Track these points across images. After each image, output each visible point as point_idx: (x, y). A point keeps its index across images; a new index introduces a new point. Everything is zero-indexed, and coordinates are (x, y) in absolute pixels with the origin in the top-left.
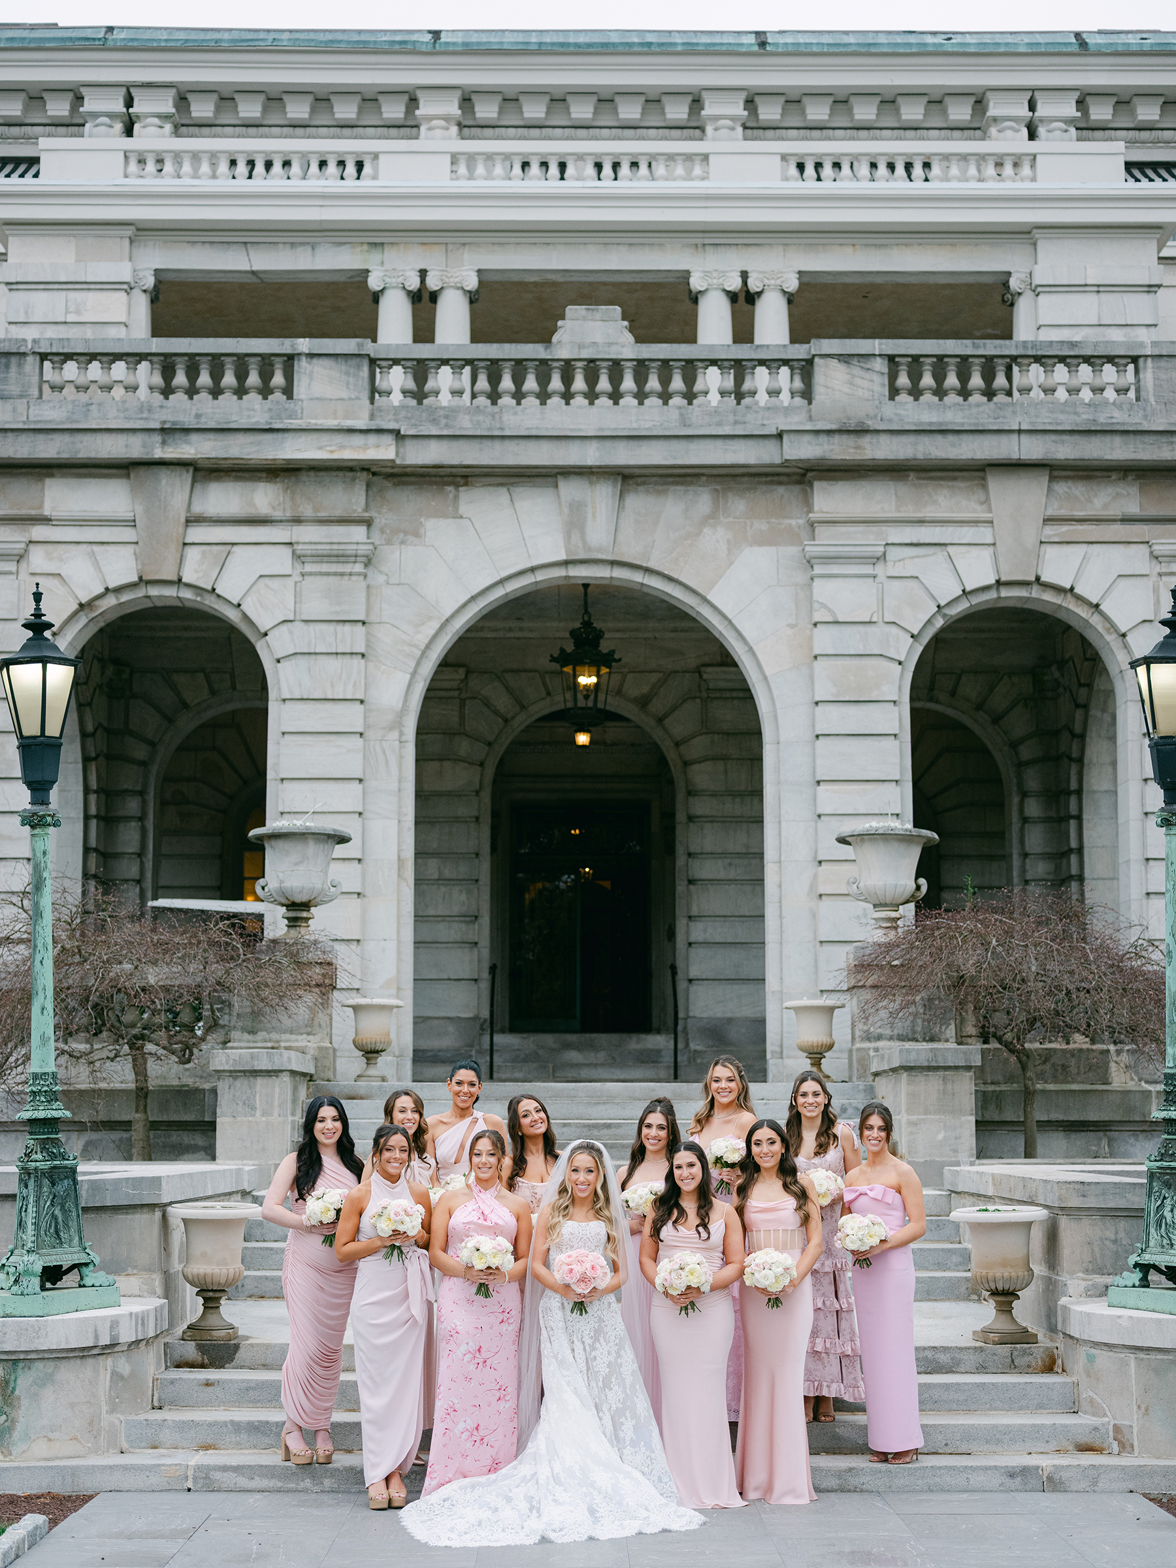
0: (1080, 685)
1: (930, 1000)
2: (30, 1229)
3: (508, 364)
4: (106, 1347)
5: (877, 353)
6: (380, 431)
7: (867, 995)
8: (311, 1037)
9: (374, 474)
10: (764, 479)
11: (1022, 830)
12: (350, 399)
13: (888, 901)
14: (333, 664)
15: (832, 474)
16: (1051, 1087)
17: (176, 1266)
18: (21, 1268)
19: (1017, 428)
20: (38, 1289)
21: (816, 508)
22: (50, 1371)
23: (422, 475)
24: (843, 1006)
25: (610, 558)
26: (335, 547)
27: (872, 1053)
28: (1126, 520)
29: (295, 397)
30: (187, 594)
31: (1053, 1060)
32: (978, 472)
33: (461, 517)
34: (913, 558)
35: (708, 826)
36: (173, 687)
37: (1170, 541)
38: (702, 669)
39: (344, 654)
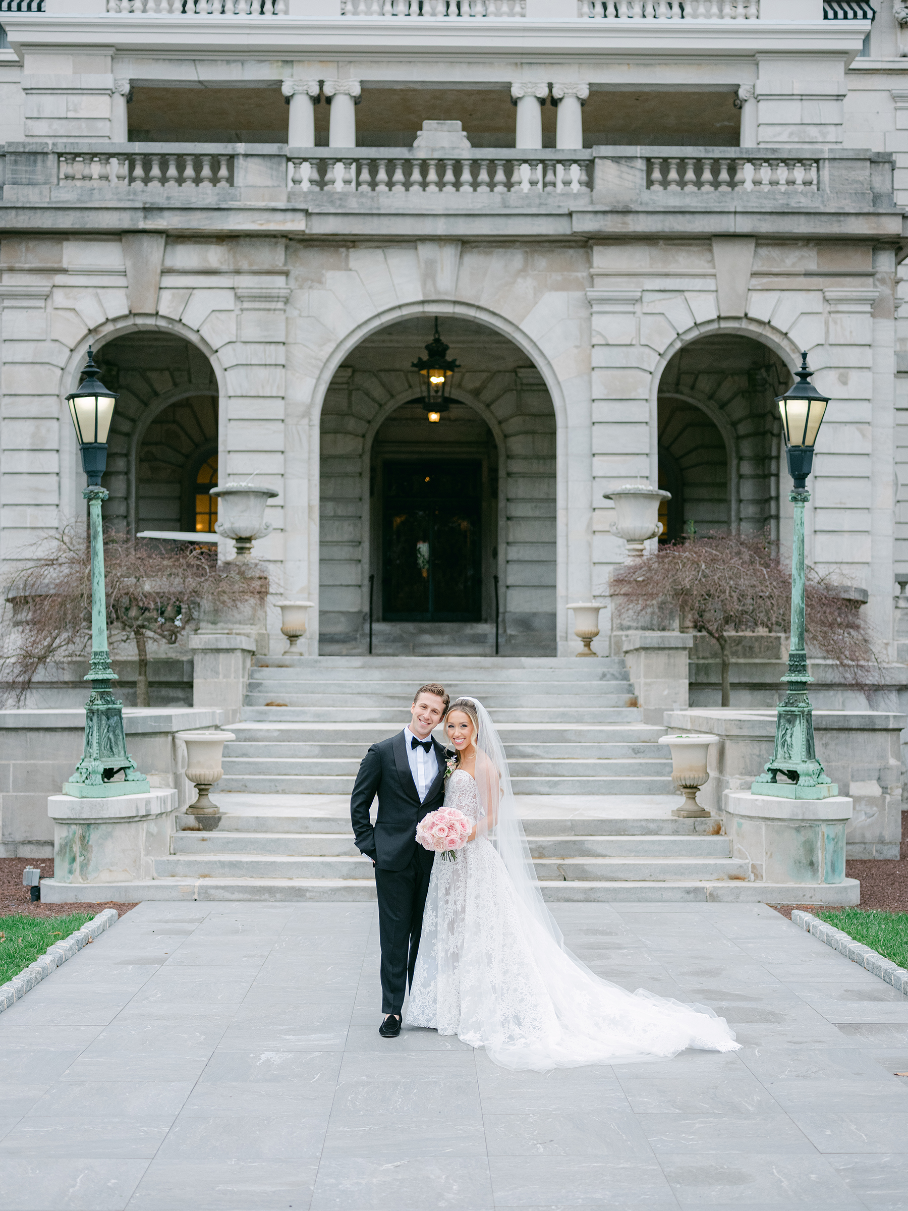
0: (780, 383)
1: (663, 603)
2: (95, 745)
3: (383, 162)
4: (143, 816)
5: (639, 155)
6: (294, 210)
7: (621, 600)
8: (253, 627)
9: (291, 239)
10: (559, 244)
11: (738, 484)
12: (274, 186)
13: (637, 537)
14: (263, 373)
15: (607, 241)
16: (742, 661)
17: (181, 771)
18: (90, 770)
19: (733, 210)
20: (101, 781)
21: (595, 265)
22: (110, 830)
23: (324, 241)
24: (605, 607)
25: (453, 299)
26: (264, 291)
27: (624, 638)
28: (807, 274)
29: (235, 184)
30: (162, 323)
31: (743, 643)
32: (706, 240)
33: (350, 270)
34: (660, 300)
35: (521, 480)
36: (148, 381)
37: (837, 289)
38: (518, 370)
39: (270, 365)
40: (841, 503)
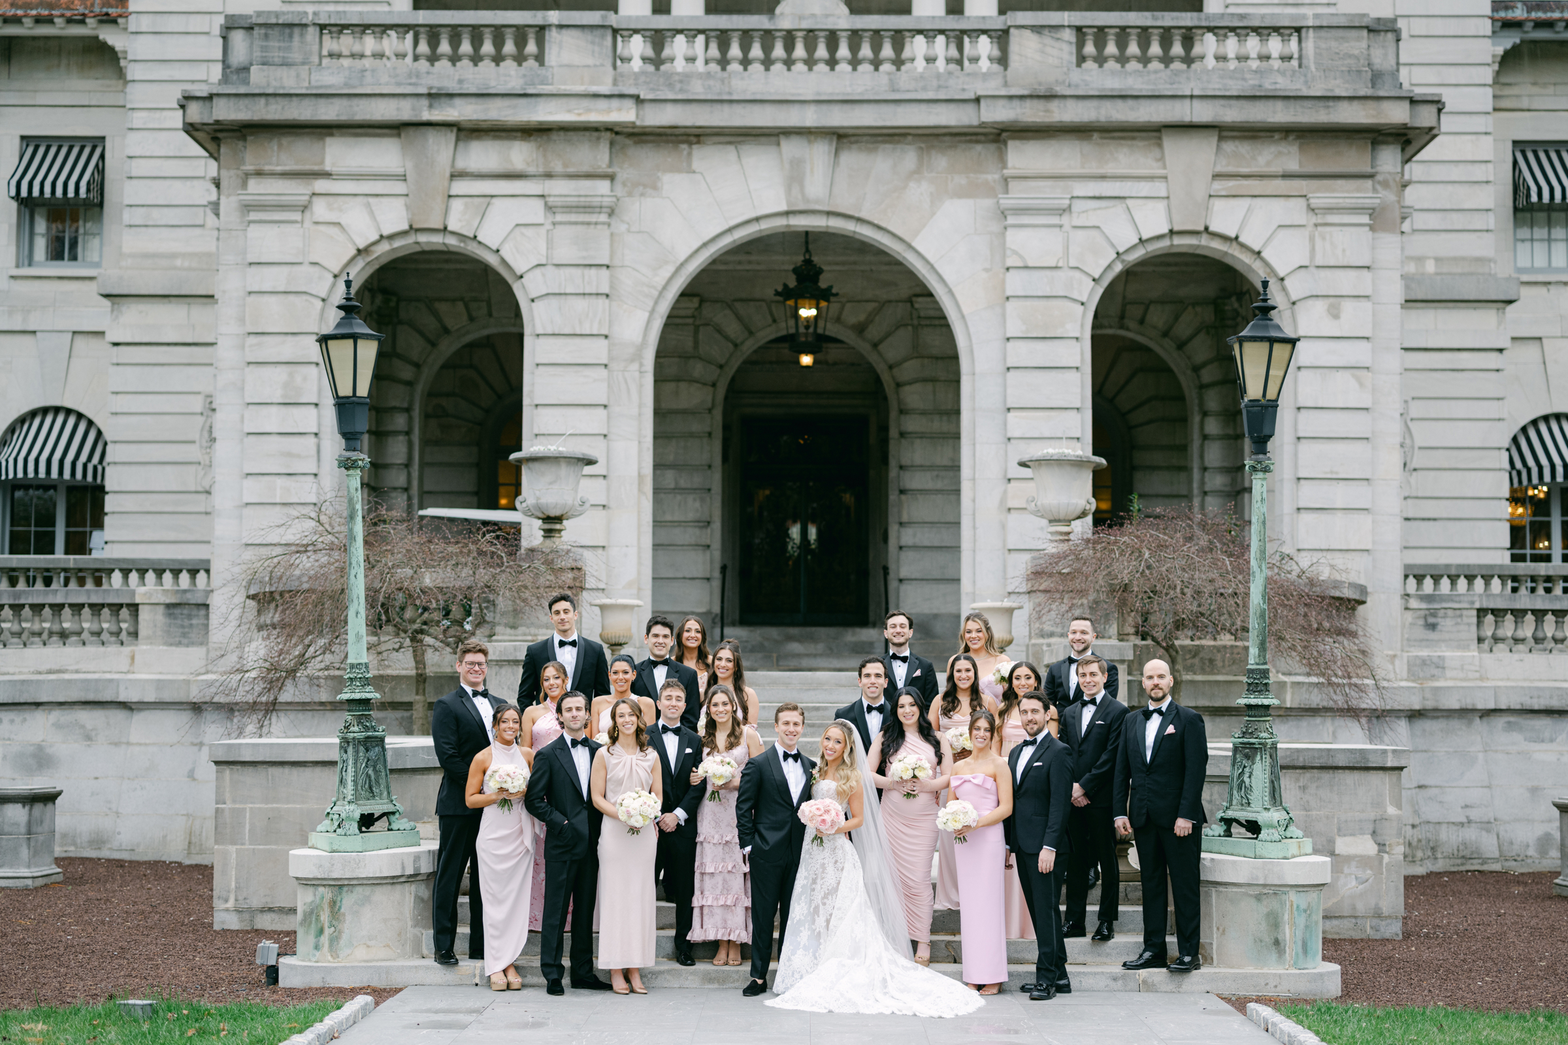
1: (1096, 602)
2: (350, 785)
3: (736, 34)
4: (411, 876)
5: (1066, 23)
6: (622, 96)
7: (1041, 598)
9: (617, 133)
10: (963, 138)
11: (1202, 447)
12: (595, 66)
13: (1062, 517)
14: (581, 304)
15: (1026, 134)
16: (1199, 678)
18: (343, 815)
19: (1188, 93)
20: (357, 831)
21: (1010, 164)
22: (367, 893)
23: (660, 135)
24: (1020, 608)
25: (826, 208)
26: (582, 199)
27: (1045, 648)
28: (1286, 176)
29: (546, 63)
30: (452, 241)
31: (1201, 655)
32: (1155, 132)
33: (694, 172)
34: (1095, 209)
35: (918, 441)
36: (435, 314)
37: (1325, 194)
38: (914, 299)
39: (590, 294)
40: (1332, 472)
